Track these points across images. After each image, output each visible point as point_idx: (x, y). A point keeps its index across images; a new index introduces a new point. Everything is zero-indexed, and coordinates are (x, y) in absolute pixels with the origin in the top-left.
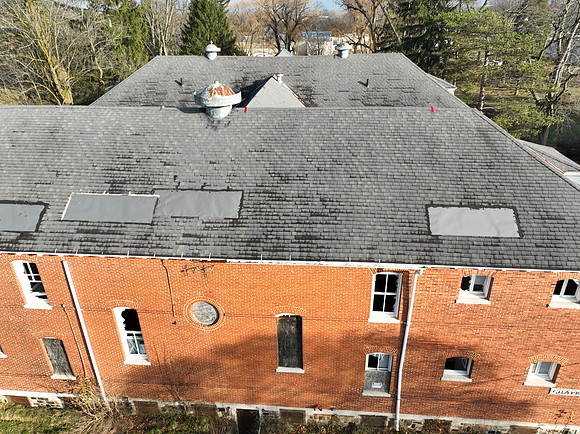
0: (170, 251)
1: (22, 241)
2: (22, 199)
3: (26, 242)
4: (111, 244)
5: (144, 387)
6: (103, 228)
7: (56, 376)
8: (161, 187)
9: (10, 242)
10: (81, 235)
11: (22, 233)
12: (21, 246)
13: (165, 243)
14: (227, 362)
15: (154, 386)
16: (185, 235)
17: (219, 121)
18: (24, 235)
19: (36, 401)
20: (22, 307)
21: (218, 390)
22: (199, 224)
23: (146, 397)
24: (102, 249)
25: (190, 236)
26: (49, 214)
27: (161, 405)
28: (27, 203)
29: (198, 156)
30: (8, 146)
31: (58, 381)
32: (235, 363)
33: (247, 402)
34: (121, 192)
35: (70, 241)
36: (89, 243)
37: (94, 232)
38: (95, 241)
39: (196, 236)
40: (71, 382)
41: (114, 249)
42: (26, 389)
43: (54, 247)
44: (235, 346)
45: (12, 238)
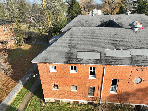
0: (140, 64)
1: (98, 62)
2: (93, 51)
3: (99, 62)
4: (123, 62)
5: (112, 99)
6: (119, 58)
7: (89, 96)
8: (129, 48)
9: (95, 62)
10: (114, 60)
11: (97, 60)
12: (98, 63)
13: (138, 62)
14: (139, 93)
15: (115, 99)
16: (142, 60)
17: (136, 31)
18: (98, 60)
19: (80, 103)
20: (88, 78)
21: (133, 100)
22: (145, 57)
23: (112, 102)
24: (120, 64)
25: (144, 60)
26: (102, 55)
27: (115, 104)
28: (94, 52)
29: (135, 40)
30: (83, 38)
31: (89, 97)
32: (141, 93)
33: (139, 103)
34: (119, 49)
35: (111, 62)
36: (117, 62)
37: (116, 59)
38: (118, 62)
39: (145, 60)
40: (92, 98)
41: (124, 64)
42: (79, 99)
43: (107, 63)
44: (143, 89)
45: (95, 61)
